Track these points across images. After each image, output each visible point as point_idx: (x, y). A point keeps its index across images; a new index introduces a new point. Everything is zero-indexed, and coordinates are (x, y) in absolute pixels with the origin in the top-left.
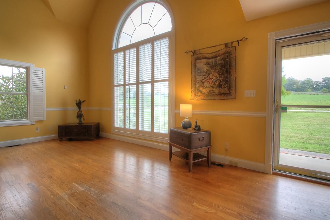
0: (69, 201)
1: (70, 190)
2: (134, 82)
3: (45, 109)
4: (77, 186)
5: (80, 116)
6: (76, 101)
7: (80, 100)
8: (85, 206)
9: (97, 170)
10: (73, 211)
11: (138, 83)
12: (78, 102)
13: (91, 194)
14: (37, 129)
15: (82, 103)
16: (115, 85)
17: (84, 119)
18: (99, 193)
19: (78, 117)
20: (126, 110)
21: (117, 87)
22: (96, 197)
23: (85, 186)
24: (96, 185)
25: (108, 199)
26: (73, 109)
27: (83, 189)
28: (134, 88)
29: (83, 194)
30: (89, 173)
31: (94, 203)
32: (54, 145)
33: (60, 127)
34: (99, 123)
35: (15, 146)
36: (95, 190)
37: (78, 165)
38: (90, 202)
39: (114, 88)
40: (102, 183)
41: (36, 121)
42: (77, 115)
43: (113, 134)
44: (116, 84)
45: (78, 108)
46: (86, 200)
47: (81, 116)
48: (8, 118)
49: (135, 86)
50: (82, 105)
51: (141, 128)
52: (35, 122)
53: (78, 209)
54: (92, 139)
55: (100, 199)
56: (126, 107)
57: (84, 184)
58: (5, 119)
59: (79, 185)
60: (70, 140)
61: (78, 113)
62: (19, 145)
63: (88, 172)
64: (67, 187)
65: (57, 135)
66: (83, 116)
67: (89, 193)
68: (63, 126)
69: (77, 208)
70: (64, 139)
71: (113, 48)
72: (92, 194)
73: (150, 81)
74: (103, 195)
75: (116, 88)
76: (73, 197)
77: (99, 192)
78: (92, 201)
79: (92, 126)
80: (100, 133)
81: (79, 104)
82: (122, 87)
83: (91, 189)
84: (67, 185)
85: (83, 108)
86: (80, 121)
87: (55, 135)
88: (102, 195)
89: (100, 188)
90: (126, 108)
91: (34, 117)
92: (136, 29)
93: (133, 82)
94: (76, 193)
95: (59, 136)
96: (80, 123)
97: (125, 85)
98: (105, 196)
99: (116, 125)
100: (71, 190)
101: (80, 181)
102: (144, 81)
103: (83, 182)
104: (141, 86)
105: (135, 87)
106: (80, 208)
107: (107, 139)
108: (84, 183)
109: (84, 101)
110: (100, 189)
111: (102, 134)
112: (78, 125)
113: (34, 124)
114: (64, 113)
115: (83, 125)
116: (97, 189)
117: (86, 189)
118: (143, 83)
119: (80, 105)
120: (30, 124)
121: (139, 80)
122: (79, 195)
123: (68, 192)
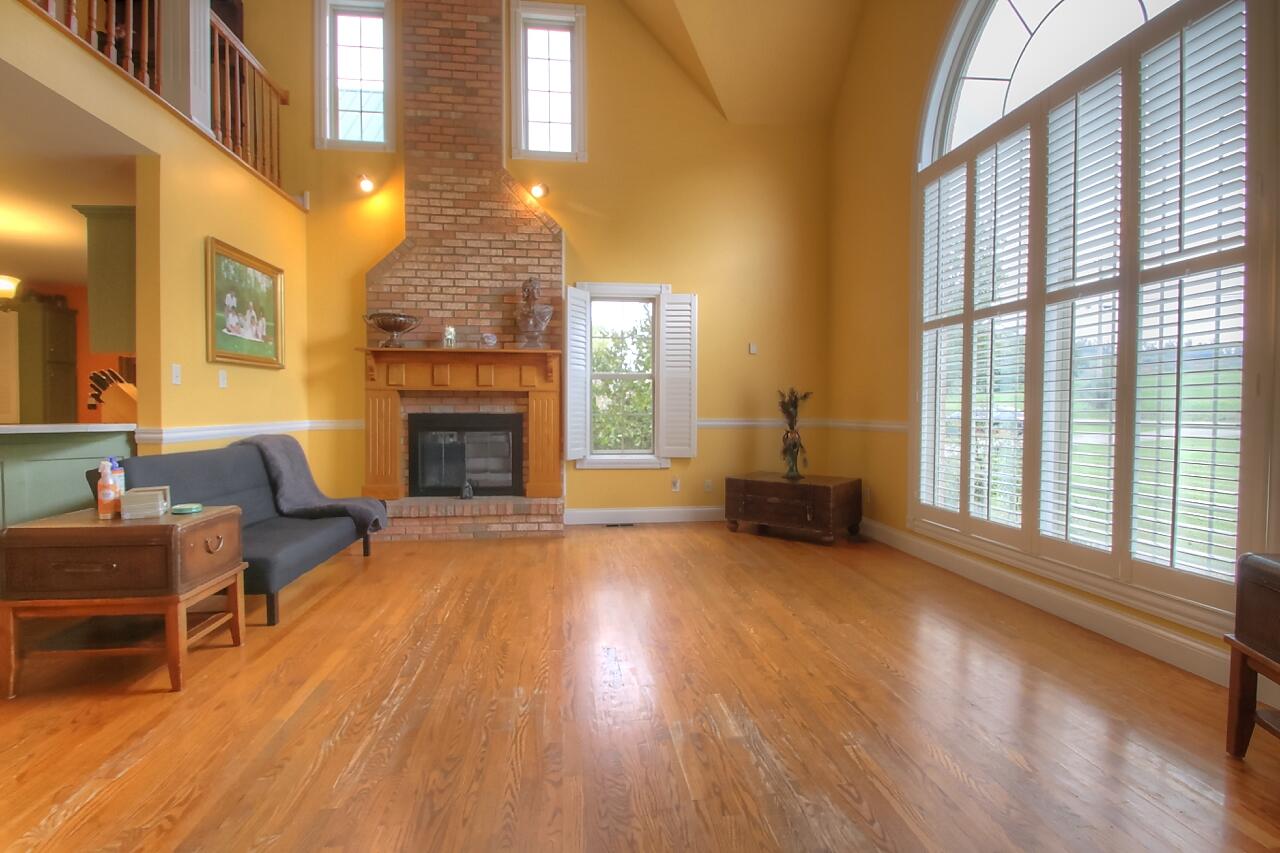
0: (680, 761)
1: (697, 718)
2: (1019, 294)
3: (696, 421)
4: (726, 711)
5: (791, 449)
6: (783, 395)
7: (792, 392)
8: (723, 807)
9: (811, 675)
10: (678, 808)
11: (1037, 300)
12: (787, 399)
13: (758, 764)
14: (674, 484)
15: (800, 402)
16: (927, 320)
17: (805, 461)
18: (787, 780)
19: (785, 452)
20: (973, 433)
21: (934, 331)
22: (773, 792)
23: (750, 722)
24: (789, 736)
25: (814, 823)
26: (773, 422)
27: (737, 734)
28: (1012, 326)
29: (732, 756)
30: (779, 673)
31: (755, 815)
32: (712, 541)
33: (731, 483)
34: (859, 481)
35: (623, 525)
36: (777, 757)
37: (752, 631)
38: (743, 801)
39: (922, 334)
40: (812, 740)
41: (672, 459)
42: (782, 444)
43: (912, 532)
44: (933, 319)
45: (785, 420)
46: (732, 780)
47: (795, 450)
48: (617, 446)
49: (1024, 313)
50: (799, 409)
51: (1049, 527)
52: (669, 461)
53: (698, 810)
54: (827, 539)
55: (784, 807)
56: (973, 417)
57: (747, 712)
58: (610, 448)
59: (733, 711)
60: (762, 532)
61: (785, 439)
62: (631, 525)
63: (777, 669)
64: (694, 700)
65: (723, 508)
66: (804, 452)
67: (753, 759)
68: (737, 480)
69: (696, 801)
70: (742, 524)
71: (920, 165)
72: (760, 769)
73: (1115, 277)
74: (801, 797)
75: (928, 337)
76: (700, 749)
77: (789, 772)
78: (754, 799)
79: (827, 489)
80: (865, 520)
81: (790, 407)
82: (958, 330)
83: (766, 745)
84: (698, 694)
85: (803, 421)
86: (791, 469)
87: (718, 509)
88: (796, 795)
89: (797, 756)
90: (973, 425)
91: (669, 445)
92: (1032, 35)
93: (1015, 299)
94: (713, 738)
95: (728, 514)
96: (792, 474)
97: (968, 316)
98: (807, 805)
99: (925, 498)
100: (701, 721)
101: (740, 696)
102: (1078, 284)
103: (746, 705)
104: (1052, 312)
105: (1023, 322)
106: (702, 806)
107: (888, 550)
108: (750, 710)
109: (805, 396)
110: (795, 758)
111: (870, 526)
112: (785, 481)
113: (667, 468)
114: (748, 440)
115: (802, 482)
116: (784, 757)
117: (748, 738)
118: (1070, 294)
119: (791, 409)
120: (658, 467)
121: (1044, 280)
122: (717, 751)
123: (692, 721)
